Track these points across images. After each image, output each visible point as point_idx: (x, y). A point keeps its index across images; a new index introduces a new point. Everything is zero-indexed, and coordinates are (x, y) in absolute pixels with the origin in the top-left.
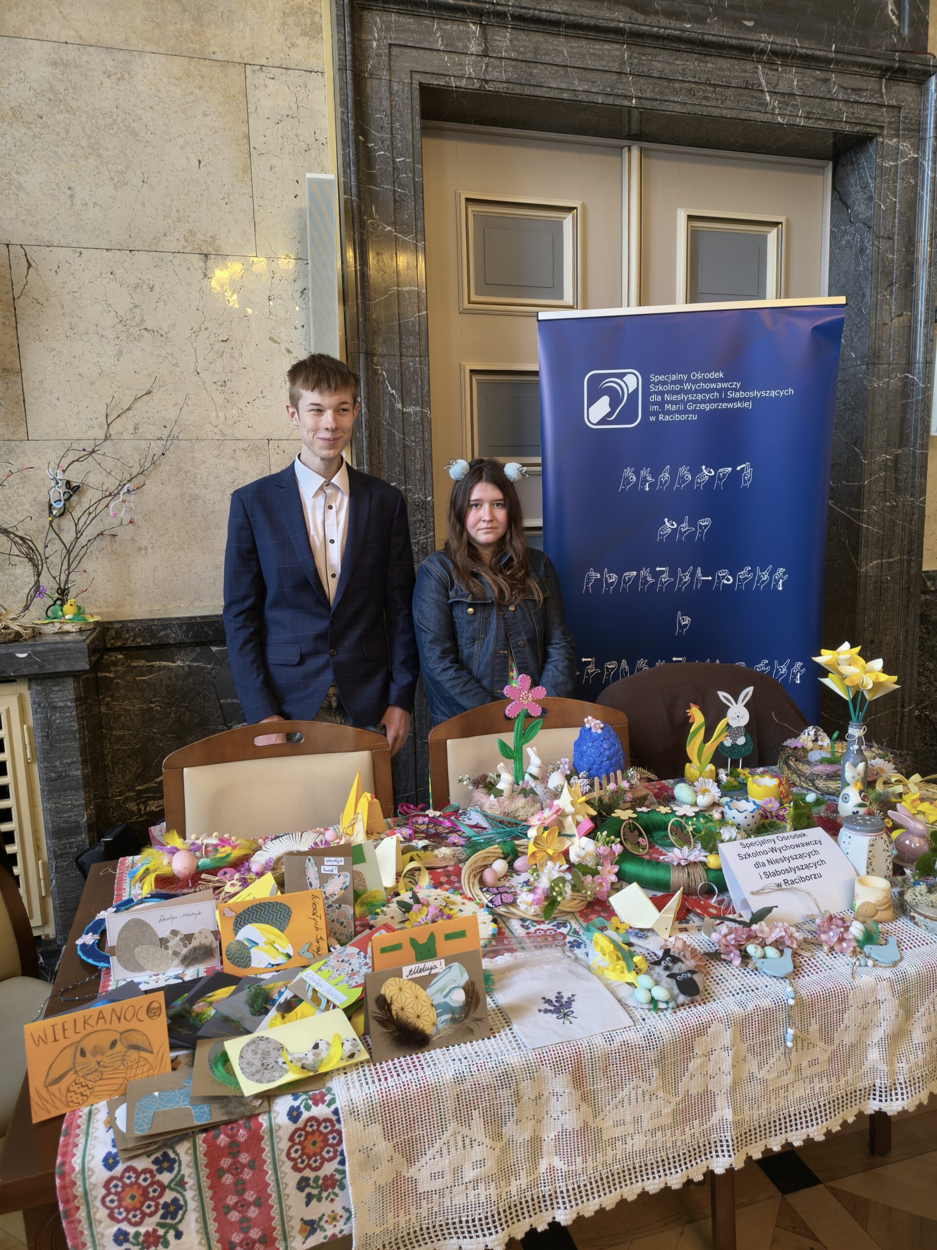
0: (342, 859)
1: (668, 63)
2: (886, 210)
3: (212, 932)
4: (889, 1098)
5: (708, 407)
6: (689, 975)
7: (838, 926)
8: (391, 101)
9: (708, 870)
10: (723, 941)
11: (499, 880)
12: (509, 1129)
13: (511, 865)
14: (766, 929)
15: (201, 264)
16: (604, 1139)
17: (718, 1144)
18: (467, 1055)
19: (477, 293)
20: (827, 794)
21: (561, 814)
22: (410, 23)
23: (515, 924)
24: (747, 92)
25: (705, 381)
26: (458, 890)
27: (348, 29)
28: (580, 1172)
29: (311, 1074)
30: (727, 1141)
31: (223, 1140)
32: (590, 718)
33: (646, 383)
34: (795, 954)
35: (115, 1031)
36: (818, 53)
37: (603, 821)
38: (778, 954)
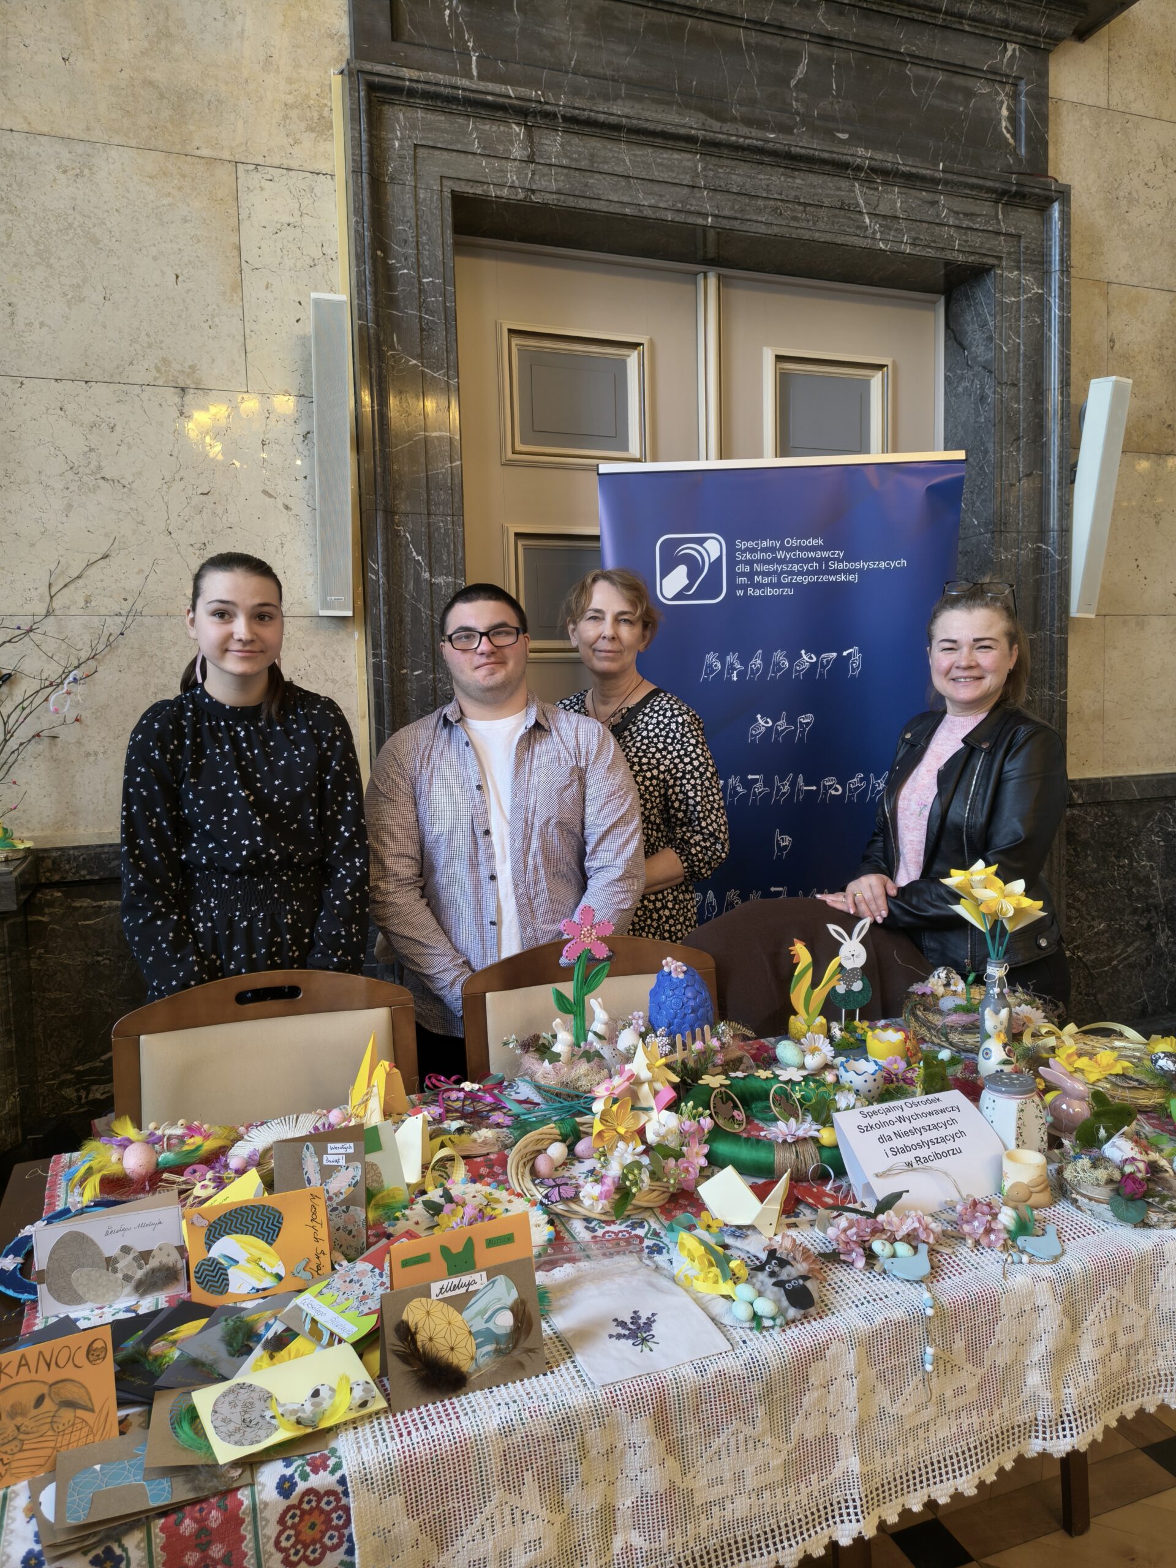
0: (352, 1145)
1: (749, 177)
2: (1009, 352)
3: (177, 1247)
4: (1054, 1435)
5: (806, 580)
6: (801, 1282)
7: (983, 1214)
8: (417, 211)
9: (821, 1147)
10: (843, 1237)
11: (556, 1169)
12: (572, 1495)
13: (571, 1149)
14: (895, 1220)
15: (177, 400)
16: (697, 1503)
17: (843, 1505)
18: (516, 1398)
19: (523, 442)
20: (964, 1051)
21: (636, 1082)
22: (440, 121)
23: (578, 1227)
24: (842, 213)
25: (801, 548)
26: (503, 1184)
27: (364, 126)
28: (666, 1550)
29: (309, 1430)
30: (854, 1501)
31: (188, 1526)
32: (669, 959)
33: (731, 550)
34: (932, 1251)
35: (43, 1382)
36: (924, 172)
37: (688, 1091)
38: (912, 1251)
